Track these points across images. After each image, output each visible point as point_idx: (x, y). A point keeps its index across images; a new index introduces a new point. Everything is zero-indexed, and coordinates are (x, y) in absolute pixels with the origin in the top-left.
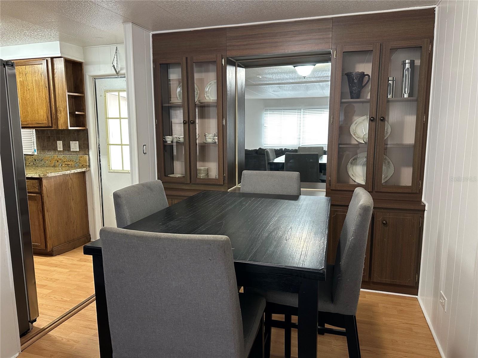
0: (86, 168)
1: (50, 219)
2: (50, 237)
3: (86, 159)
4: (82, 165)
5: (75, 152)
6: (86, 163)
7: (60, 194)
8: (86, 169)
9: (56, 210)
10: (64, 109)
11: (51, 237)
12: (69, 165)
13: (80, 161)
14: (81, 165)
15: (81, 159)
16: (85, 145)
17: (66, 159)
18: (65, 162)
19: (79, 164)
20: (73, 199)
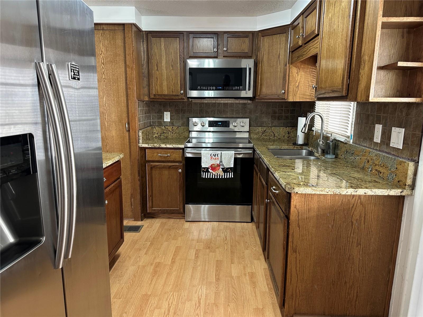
0: (401, 190)
1: (298, 265)
2: (292, 295)
3: (407, 170)
4: (399, 181)
5: (396, 151)
6: (406, 178)
7: (328, 227)
8: (401, 192)
9: (313, 254)
10: (370, 57)
11: (294, 296)
12: (381, 173)
13: (397, 172)
14: (397, 180)
15: (399, 167)
16: (415, 139)
17: (378, 161)
18: (376, 165)
19: (394, 177)
20: (359, 244)
